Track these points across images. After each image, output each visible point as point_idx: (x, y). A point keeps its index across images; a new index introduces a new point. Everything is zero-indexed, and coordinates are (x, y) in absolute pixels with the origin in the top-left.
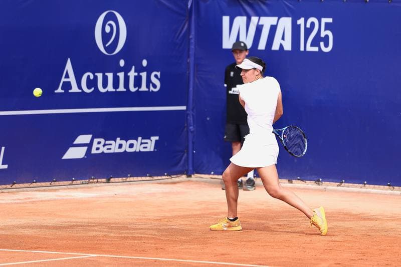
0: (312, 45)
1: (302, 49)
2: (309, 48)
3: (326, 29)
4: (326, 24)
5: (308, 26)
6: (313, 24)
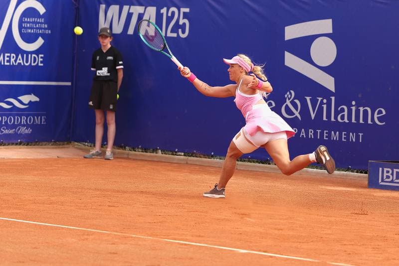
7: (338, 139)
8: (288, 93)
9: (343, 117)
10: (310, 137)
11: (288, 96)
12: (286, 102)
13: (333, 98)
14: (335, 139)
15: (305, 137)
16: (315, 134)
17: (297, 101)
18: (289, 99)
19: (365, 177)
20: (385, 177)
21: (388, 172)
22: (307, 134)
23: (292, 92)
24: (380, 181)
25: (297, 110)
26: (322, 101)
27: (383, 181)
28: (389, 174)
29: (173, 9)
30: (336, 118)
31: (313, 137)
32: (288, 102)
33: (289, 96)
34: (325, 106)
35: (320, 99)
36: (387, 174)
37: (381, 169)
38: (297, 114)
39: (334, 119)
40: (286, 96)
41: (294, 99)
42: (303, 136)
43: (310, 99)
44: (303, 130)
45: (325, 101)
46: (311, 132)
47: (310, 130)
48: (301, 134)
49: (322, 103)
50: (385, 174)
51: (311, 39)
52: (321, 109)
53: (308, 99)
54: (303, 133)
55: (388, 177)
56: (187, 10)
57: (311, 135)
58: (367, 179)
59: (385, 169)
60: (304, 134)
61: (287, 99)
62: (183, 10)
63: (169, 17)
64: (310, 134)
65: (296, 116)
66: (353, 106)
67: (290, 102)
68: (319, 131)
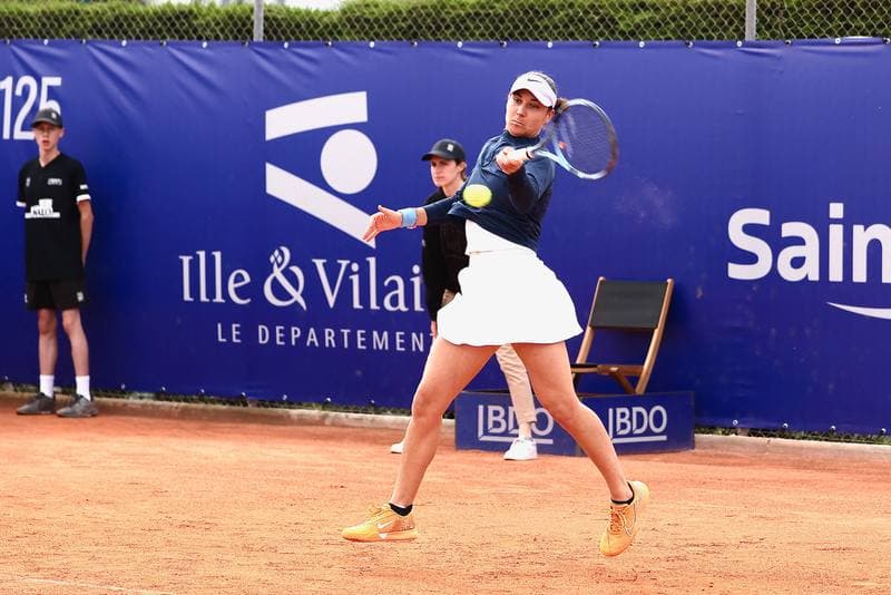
0: (24, 128)
1: (6, 135)
2: (19, 135)
3: (49, 98)
4: (51, 89)
5: (19, 92)
6: (26, 90)
7: (387, 348)
8: (277, 253)
9: (394, 301)
10: (327, 345)
11: (276, 259)
12: (272, 272)
13: (372, 261)
14: (381, 347)
15: (317, 344)
16: (339, 338)
17: (296, 270)
18: (279, 266)
19: (449, 427)
20: (490, 425)
21: (496, 413)
22: (321, 337)
23: (286, 251)
24: (481, 432)
25: (297, 288)
26: (349, 267)
27: (486, 433)
28: (499, 418)
29: (27, 80)
30: (380, 301)
31: (334, 345)
32: (277, 273)
33: (280, 259)
34: (355, 279)
35: (344, 263)
36: (496, 419)
37: (481, 408)
38: (297, 296)
39: (378, 305)
40: (272, 259)
41: (290, 264)
42: (312, 343)
43: (324, 264)
44: (312, 330)
45: (355, 267)
46: (330, 334)
47: (327, 331)
48: (310, 339)
49: (349, 271)
50: (491, 418)
51: (320, 136)
52: (347, 284)
53: (319, 263)
54: (312, 337)
55: (497, 424)
56: (56, 81)
57: (330, 341)
58: (453, 430)
59: (491, 409)
60: (315, 339)
61: (275, 266)
62: (48, 81)
63: (18, 97)
64: (327, 338)
65: (296, 303)
66: (415, 275)
67: (282, 272)
68: (346, 332)
